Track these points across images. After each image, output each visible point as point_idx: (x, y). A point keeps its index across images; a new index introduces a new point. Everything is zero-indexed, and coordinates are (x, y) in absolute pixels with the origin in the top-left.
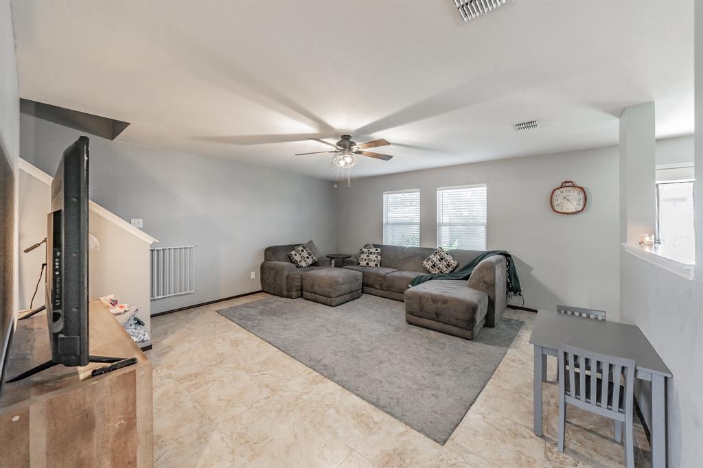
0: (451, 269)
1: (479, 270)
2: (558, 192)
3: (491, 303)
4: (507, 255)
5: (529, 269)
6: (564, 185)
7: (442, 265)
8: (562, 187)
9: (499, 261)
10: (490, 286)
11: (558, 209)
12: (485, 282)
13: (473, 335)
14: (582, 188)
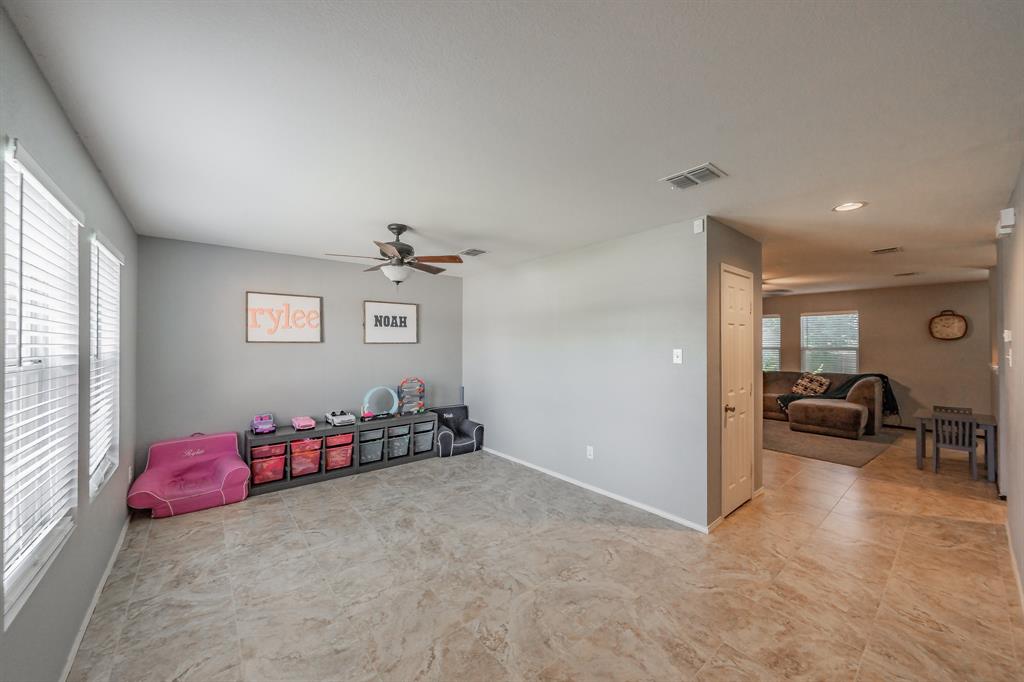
0: (825, 388)
1: (859, 388)
2: (937, 320)
3: (871, 415)
4: (883, 377)
5: (906, 390)
6: (943, 314)
7: (815, 386)
8: (941, 315)
9: (877, 381)
10: (869, 402)
11: (937, 335)
12: (865, 398)
13: (857, 435)
14: (963, 317)
